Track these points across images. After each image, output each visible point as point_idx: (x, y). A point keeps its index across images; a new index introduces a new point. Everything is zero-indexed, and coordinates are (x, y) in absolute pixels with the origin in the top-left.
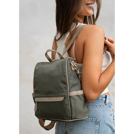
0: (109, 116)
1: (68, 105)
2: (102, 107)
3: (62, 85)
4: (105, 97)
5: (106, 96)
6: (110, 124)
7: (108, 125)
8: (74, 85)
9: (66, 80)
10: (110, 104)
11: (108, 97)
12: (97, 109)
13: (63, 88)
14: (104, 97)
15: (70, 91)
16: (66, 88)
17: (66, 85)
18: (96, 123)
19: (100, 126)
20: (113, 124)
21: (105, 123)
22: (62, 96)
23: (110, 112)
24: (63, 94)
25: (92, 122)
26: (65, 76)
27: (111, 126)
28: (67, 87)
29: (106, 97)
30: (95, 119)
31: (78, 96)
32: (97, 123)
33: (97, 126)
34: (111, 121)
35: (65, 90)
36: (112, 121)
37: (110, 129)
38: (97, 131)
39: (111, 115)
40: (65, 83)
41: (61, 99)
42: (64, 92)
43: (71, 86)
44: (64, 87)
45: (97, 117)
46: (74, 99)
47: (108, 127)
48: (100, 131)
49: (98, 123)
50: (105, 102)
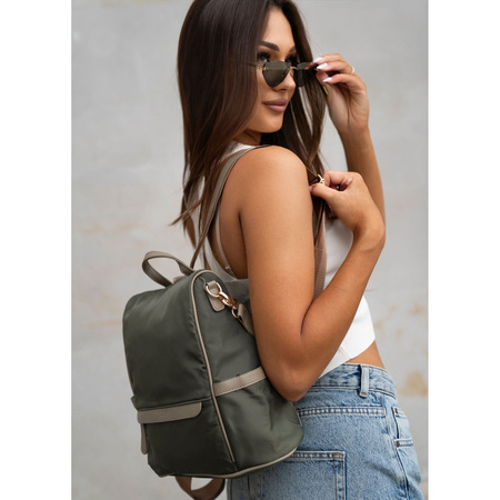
0: (377, 434)
1: (216, 425)
2: (350, 410)
3: (191, 366)
4: (355, 374)
5: (360, 368)
6: (384, 463)
7: (375, 467)
8: (227, 359)
9: (198, 347)
10: (378, 394)
11: (365, 371)
12: (331, 419)
13: (196, 374)
14: (351, 376)
15: (216, 378)
16: (203, 373)
17: (202, 363)
18: (334, 467)
19: (349, 476)
20: (395, 461)
21: (367, 462)
22: (196, 400)
23: (381, 421)
24: (199, 393)
25: (322, 464)
26: (193, 336)
27: (388, 468)
28: (205, 368)
29: (359, 373)
30: (328, 454)
31: (246, 390)
32: (338, 465)
33: (339, 477)
34: (385, 451)
35: (201, 381)
36: (392, 453)
37: (386, 478)
38: (340, 493)
39: (387, 431)
40: (197, 358)
41: (193, 410)
42: (199, 387)
43: (216, 362)
44: (198, 370)
45: (336, 447)
46: (233, 404)
47: (379, 474)
48: (350, 493)
50: (358, 391)
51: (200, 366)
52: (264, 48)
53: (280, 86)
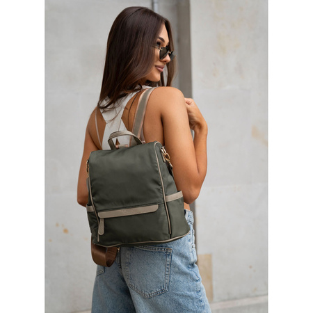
3: (154, 187)
6: (187, 254)
13: (156, 191)
15: (167, 194)
16: (160, 190)
17: (160, 185)
18: (166, 255)
20: (191, 254)
22: (155, 204)
24: (157, 200)
25: (161, 253)
26: (157, 172)
28: (162, 188)
34: (189, 249)
35: (159, 194)
39: (190, 241)
41: (154, 208)
42: (157, 197)
44: (157, 189)
46: (173, 206)
48: (172, 266)
49: (169, 255)
51: (159, 187)
52: (159, 40)
53: (164, 59)
